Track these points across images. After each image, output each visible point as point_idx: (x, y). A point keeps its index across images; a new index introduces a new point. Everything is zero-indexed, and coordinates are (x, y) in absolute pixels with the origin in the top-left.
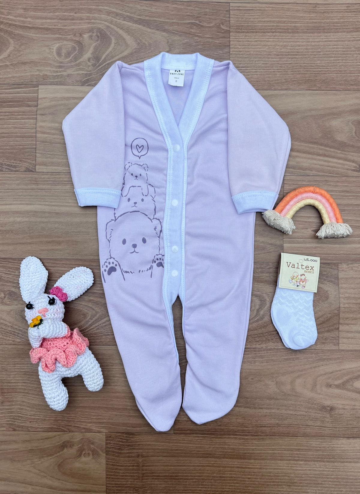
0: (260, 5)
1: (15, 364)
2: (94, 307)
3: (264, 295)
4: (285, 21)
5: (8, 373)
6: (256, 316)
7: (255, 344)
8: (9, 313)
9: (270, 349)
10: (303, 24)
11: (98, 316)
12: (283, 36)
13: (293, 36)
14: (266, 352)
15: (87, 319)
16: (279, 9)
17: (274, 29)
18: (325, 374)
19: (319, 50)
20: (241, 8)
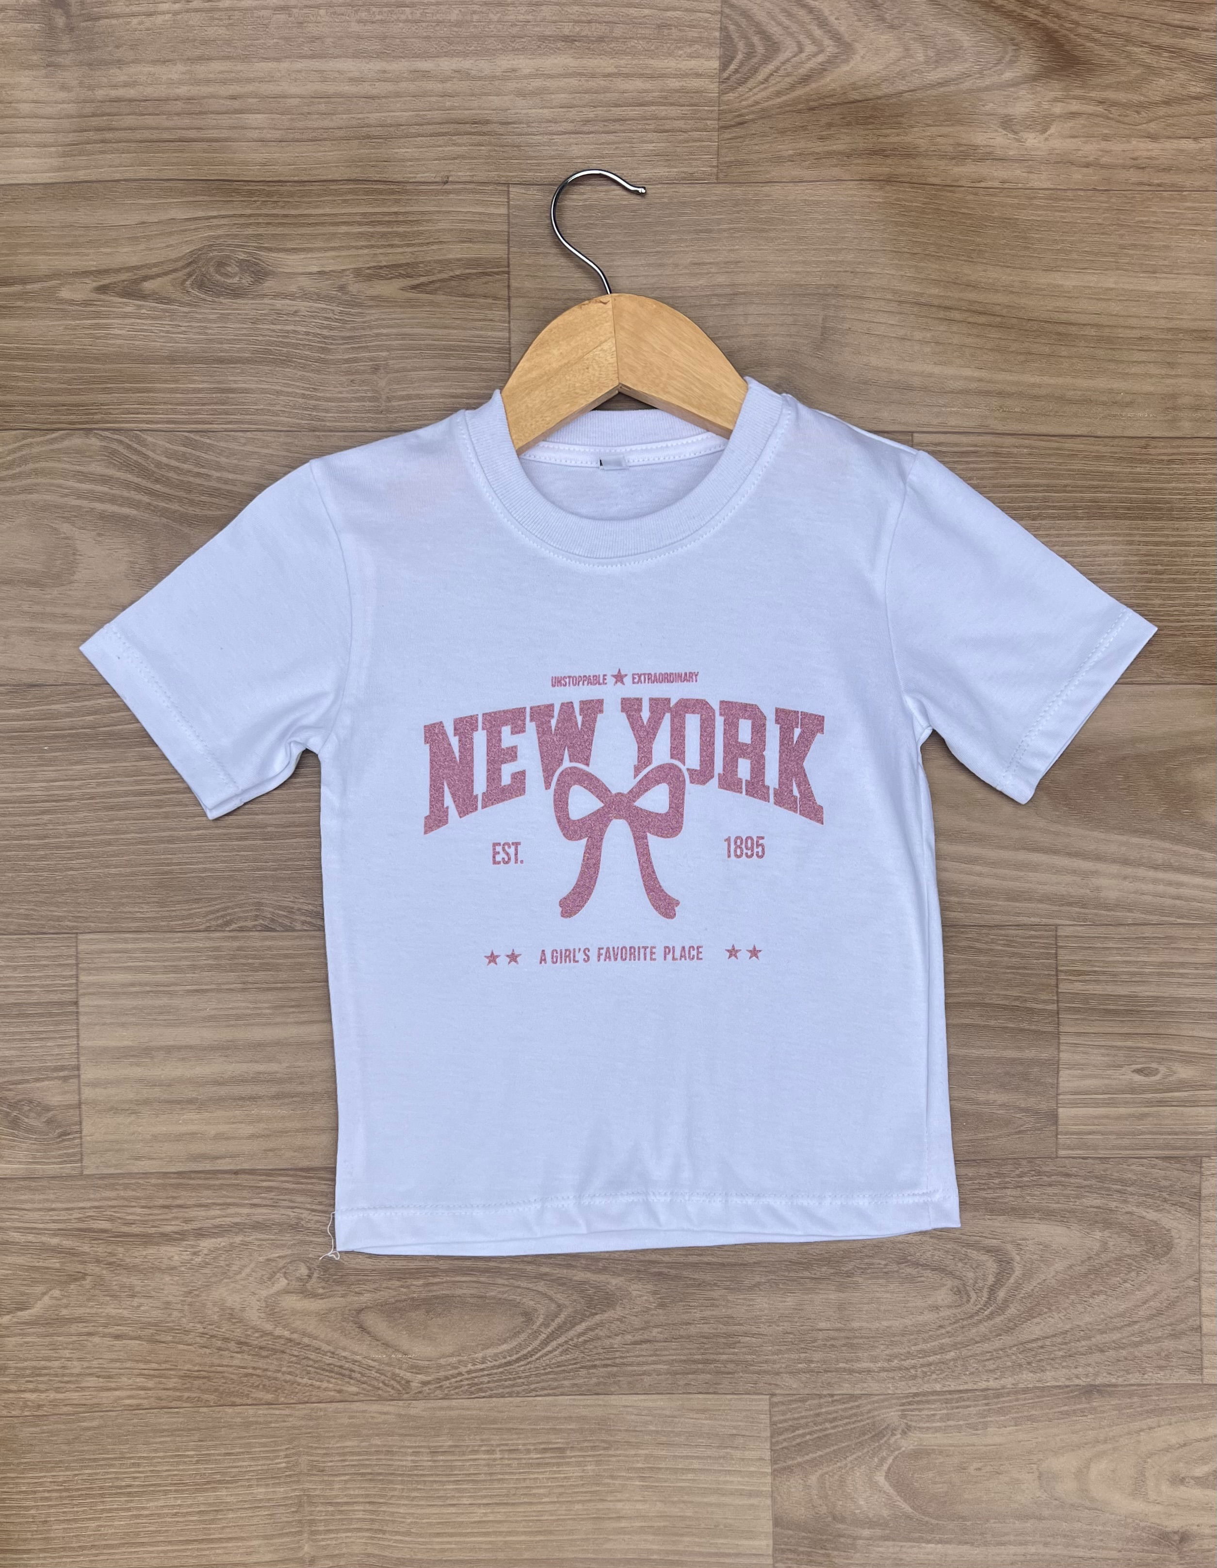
0: (998, 440)
1: (344, 1454)
2: (551, 1293)
3: (1009, 1247)
4: (1066, 486)
5: (326, 1478)
6: (986, 1305)
7: (985, 1378)
8: (323, 1316)
9: (1026, 1390)
10: (1116, 493)
11: (563, 1316)
12: (1061, 528)
13: (1087, 528)
14: (1013, 1397)
15: (535, 1327)
16: (1048, 452)
17: (1037, 508)
18: (1168, 1449)
19: (1159, 567)
20: (944, 449)
